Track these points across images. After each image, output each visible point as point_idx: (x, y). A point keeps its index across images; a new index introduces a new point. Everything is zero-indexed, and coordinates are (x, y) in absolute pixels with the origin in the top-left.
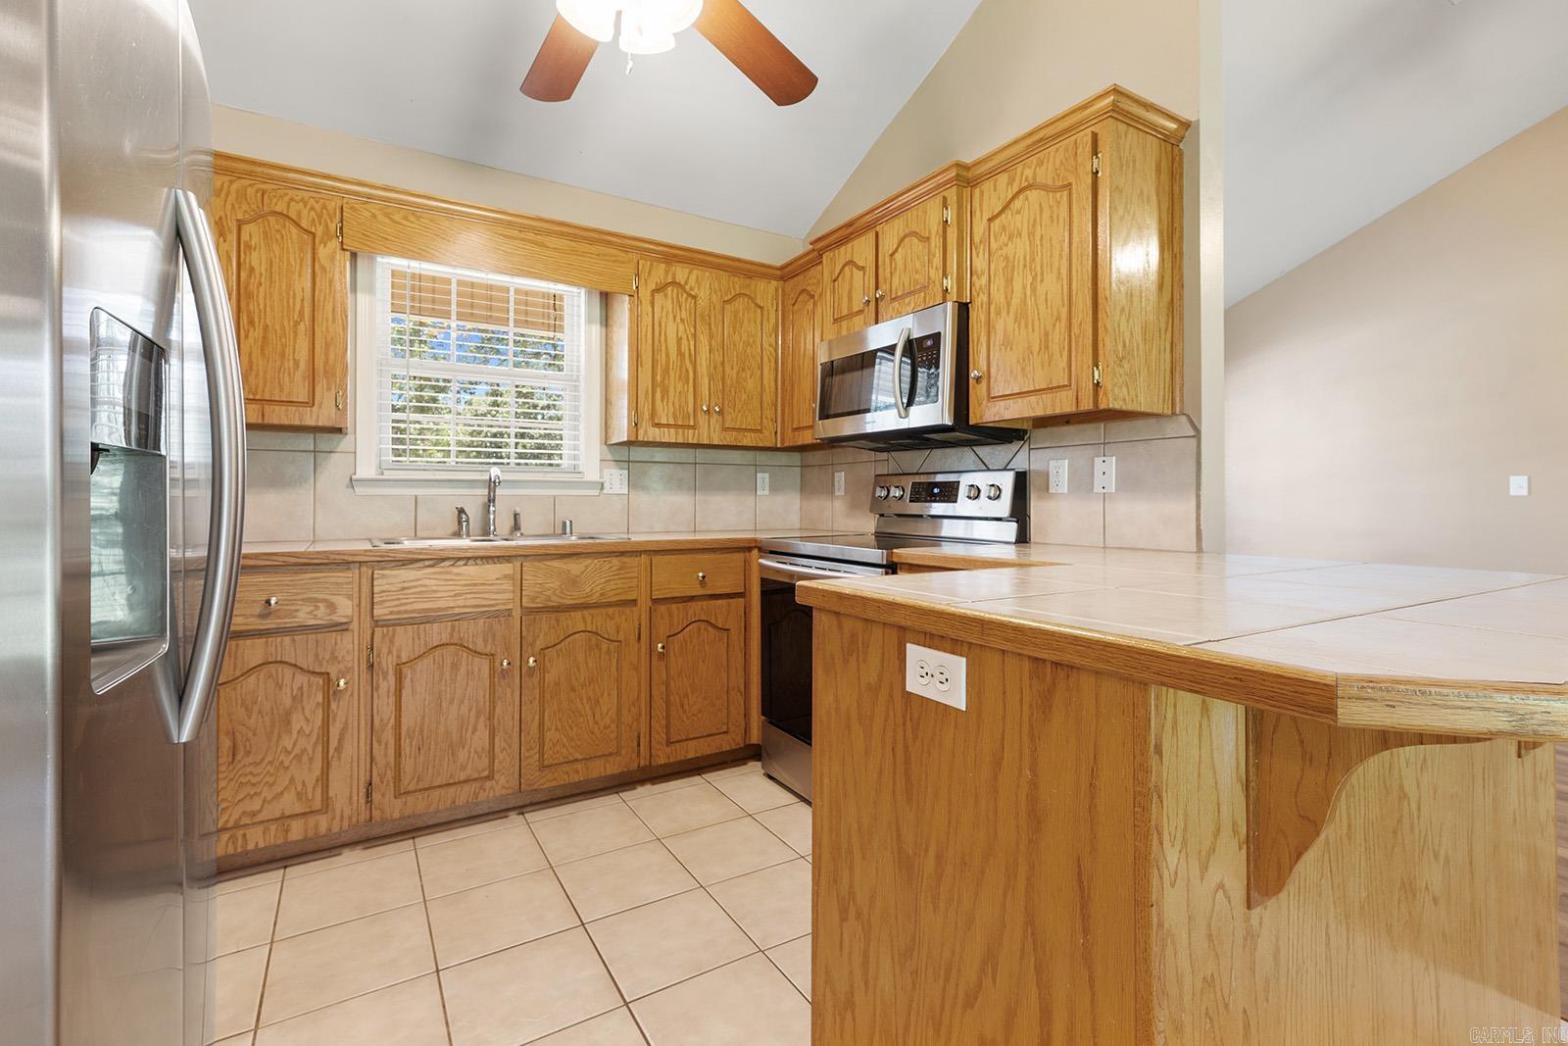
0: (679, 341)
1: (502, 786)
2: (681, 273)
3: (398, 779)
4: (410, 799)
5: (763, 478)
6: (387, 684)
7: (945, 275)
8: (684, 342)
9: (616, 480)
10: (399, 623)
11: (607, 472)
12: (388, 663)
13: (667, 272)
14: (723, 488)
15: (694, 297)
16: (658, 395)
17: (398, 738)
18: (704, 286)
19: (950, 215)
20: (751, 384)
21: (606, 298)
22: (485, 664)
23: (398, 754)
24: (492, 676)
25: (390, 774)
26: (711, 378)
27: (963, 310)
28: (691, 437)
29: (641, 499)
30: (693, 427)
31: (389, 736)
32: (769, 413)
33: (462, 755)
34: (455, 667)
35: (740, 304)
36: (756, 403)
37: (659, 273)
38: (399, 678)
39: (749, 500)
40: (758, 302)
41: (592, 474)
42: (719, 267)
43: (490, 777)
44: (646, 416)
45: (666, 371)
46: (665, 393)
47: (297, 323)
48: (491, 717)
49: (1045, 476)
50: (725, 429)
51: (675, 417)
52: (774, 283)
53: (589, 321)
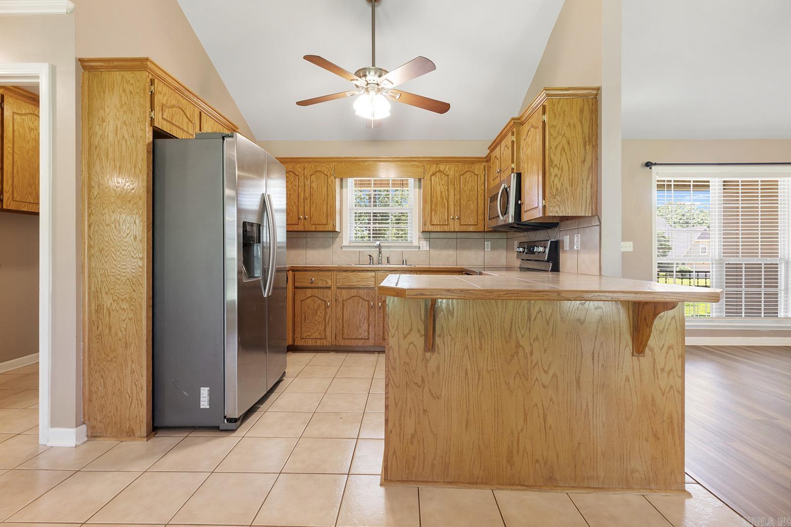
0: (441, 192)
1: (371, 342)
2: (442, 167)
3: (343, 334)
4: (346, 341)
5: (488, 244)
6: (340, 306)
7: (513, 162)
8: (444, 193)
9: (425, 245)
10: (343, 288)
11: (421, 242)
12: (340, 300)
13: (436, 167)
14: (469, 248)
15: (448, 175)
16: (433, 214)
17: (343, 323)
18: (451, 170)
19: (514, 138)
20: (473, 206)
21: (420, 180)
22: (367, 303)
23: (343, 327)
24: (368, 308)
25: (341, 332)
26: (454, 205)
27: (519, 176)
28: (446, 228)
29: (434, 252)
30: (447, 225)
31: (340, 321)
32: (481, 217)
33: (360, 330)
34: (358, 303)
35: (468, 175)
36: (475, 214)
37: (434, 168)
38: (343, 305)
39: (481, 253)
40: (476, 173)
41: (416, 243)
42: (459, 162)
43: (368, 339)
44: (428, 222)
45: (436, 205)
46: (436, 212)
47: (323, 202)
48: (368, 320)
49: (563, 241)
50: (461, 225)
51: (440, 221)
52: (484, 164)
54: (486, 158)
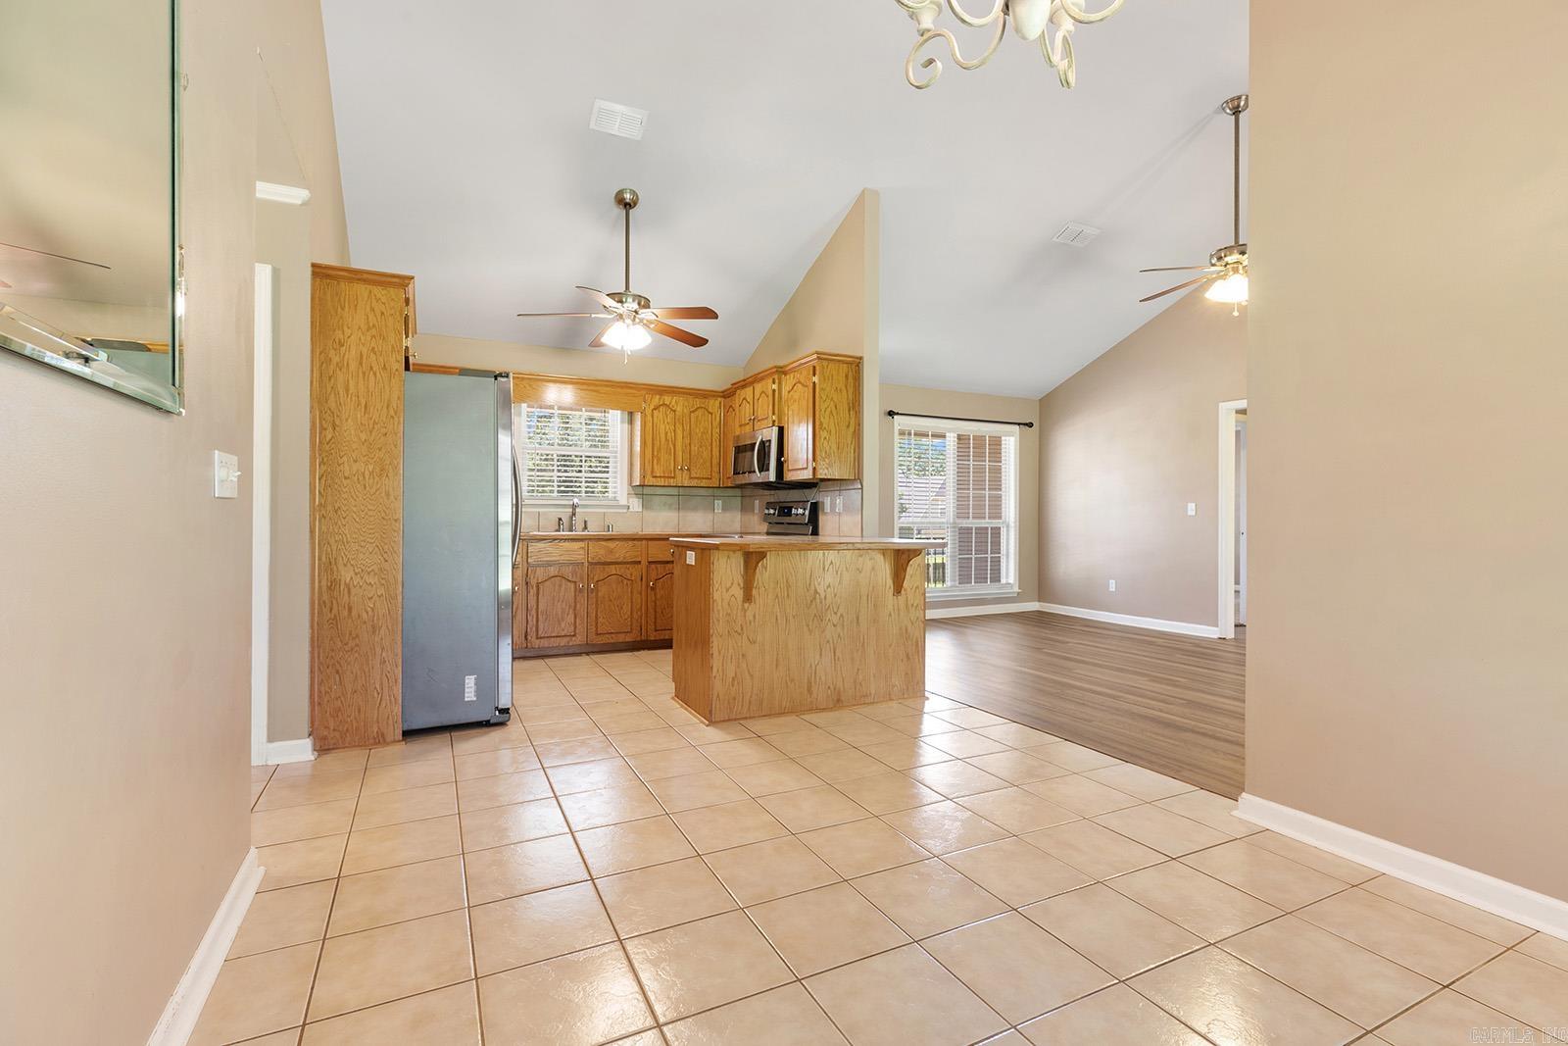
0: (666, 433)
1: (579, 640)
2: (667, 399)
3: (537, 631)
4: (542, 640)
5: (718, 503)
6: (533, 591)
7: (774, 414)
8: (669, 434)
9: (636, 505)
10: (539, 566)
11: (631, 500)
12: (533, 582)
13: (660, 399)
14: (695, 509)
15: (675, 411)
16: (655, 461)
17: (537, 615)
18: (680, 405)
19: (775, 387)
20: (706, 454)
21: (631, 414)
22: (573, 585)
23: (537, 621)
24: (575, 592)
25: (534, 629)
26: (683, 452)
27: (781, 430)
28: (672, 482)
29: (650, 515)
30: (673, 478)
31: (534, 612)
32: (716, 469)
33: (563, 625)
34: (560, 586)
35: (699, 413)
36: (708, 464)
37: (656, 400)
38: (538, 589)
39: (710, 516)
40: (710, 410)
41: (623, 501)
42: (690, 394)
43: (574, 636)
44: (649, 473)
45: (659, 450)
46: (659, 460)
48: (575, 610)
49: (823, 503)
50: (691, 478)
51: (664, 473)
52: (719, 399)
53: (622, 422)
54: (723, 392)
